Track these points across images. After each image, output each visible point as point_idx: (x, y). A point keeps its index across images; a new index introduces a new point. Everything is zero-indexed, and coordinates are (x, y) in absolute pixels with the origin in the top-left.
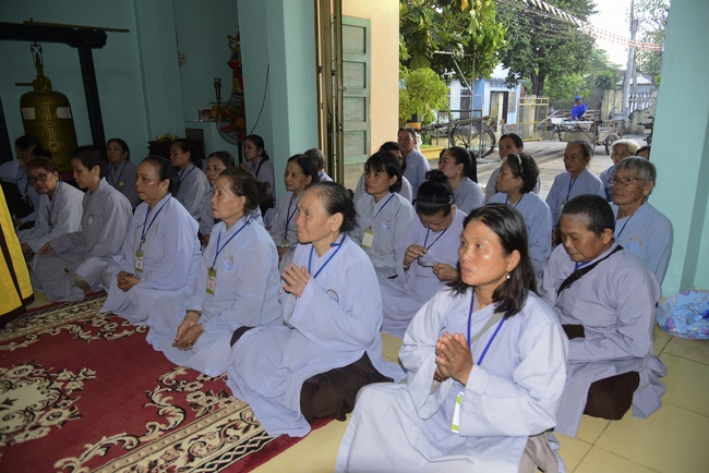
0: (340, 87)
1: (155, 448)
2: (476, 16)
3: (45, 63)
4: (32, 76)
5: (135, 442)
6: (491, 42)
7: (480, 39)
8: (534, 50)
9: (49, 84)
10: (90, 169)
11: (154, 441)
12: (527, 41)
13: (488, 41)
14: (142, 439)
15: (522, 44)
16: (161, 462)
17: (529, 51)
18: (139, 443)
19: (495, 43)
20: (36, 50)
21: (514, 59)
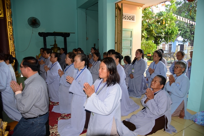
0: (121, 47)
1: (55, 129)
2: (168, 26)
3: (56, 40)
4: (53, 43)
5: (51, 128)
6: (174, 32)
7: (170, 31)
8: (191, 33)
9: (57, 45)
10: (48, 54)
11: (55, 128)
12: (188, 30)
13: (172, 32)
14: (53, 127)
15: (187, 31)
16: (54, 132)
17: (189, 33)
18: (52, 128)
19: (175, 32)
20: (55, 38)
21: (184, 35)
